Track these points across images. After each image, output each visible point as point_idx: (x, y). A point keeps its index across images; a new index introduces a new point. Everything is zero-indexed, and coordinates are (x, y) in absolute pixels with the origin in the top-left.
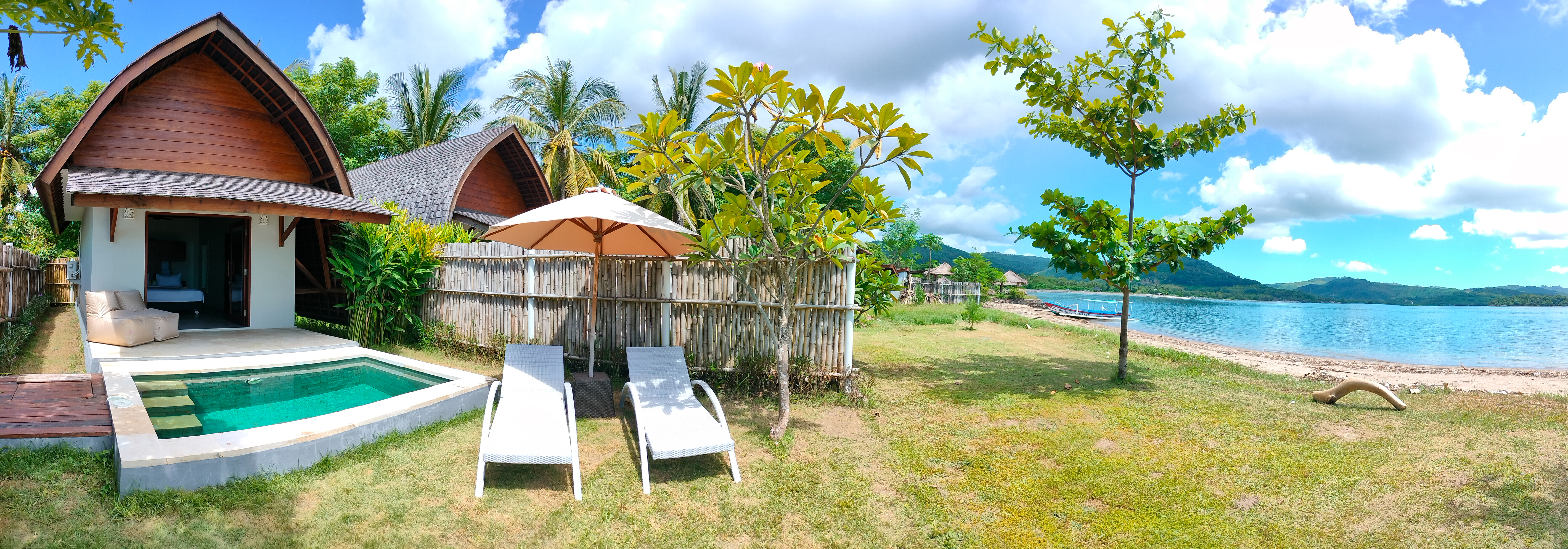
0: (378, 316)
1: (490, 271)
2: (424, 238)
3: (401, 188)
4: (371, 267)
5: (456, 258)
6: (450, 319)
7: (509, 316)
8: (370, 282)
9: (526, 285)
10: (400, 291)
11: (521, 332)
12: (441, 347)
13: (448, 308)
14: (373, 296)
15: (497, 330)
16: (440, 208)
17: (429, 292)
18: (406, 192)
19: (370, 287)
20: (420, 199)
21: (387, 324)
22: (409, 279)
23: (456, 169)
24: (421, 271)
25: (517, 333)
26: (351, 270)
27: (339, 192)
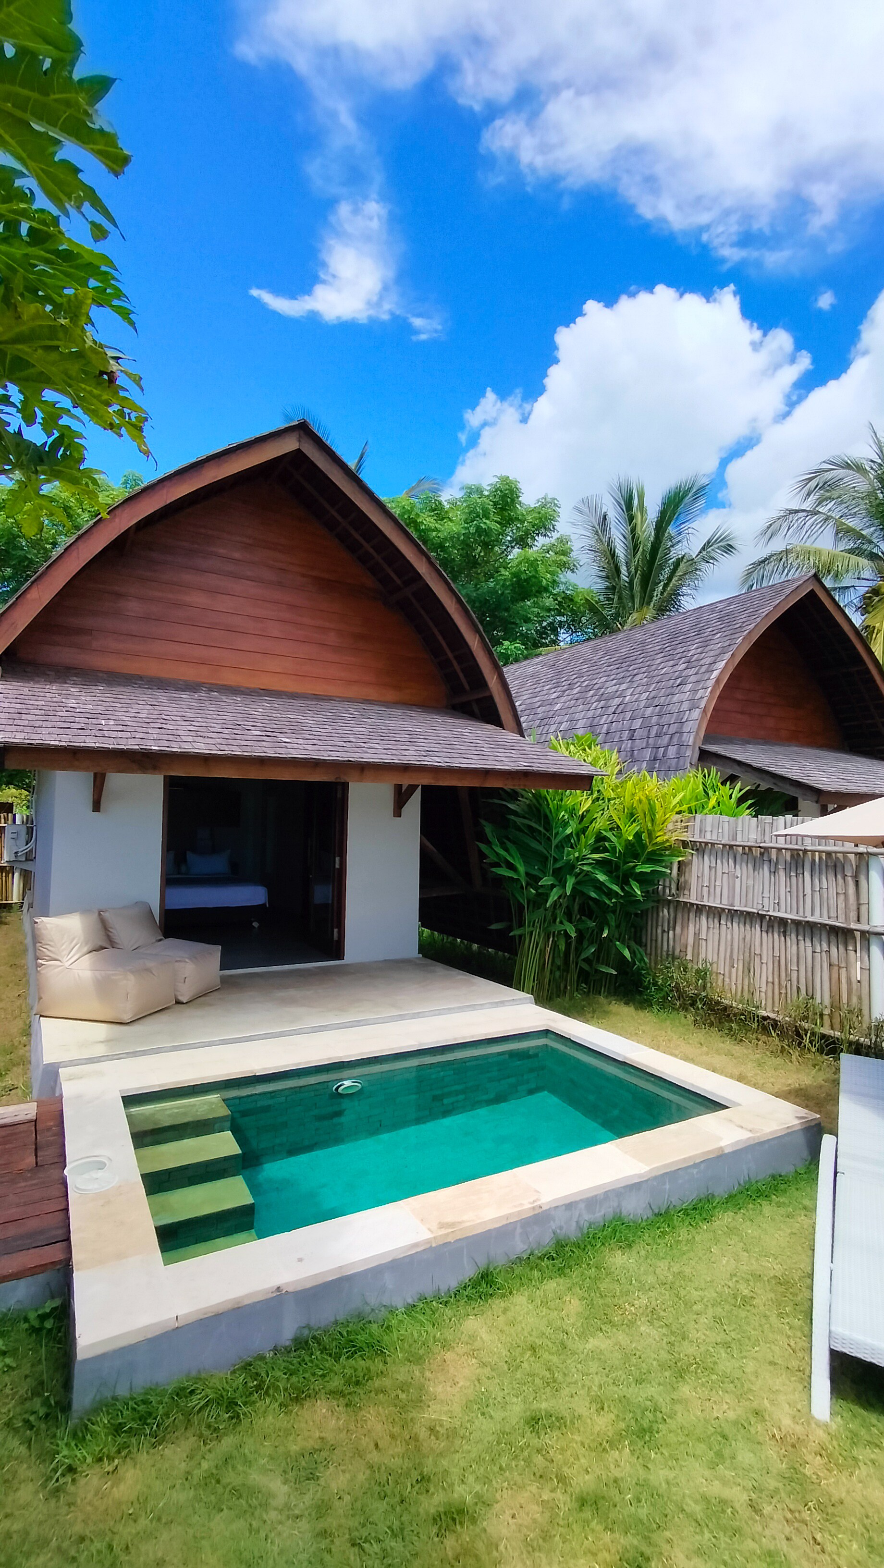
0: (568, 945)
1: (782, 873)
2: (652, 811)
3: (602, 703)
4: (555, 860)
5: (713, 844)
6: (702, 956)
7: (826, 966)
8: (553, 886)
9: (864, 909)
10: (607, 901)
11: (854, 1000)
12: (684, 1008)
13: (697, 935)
14: (558, 912)
15: (798, 988)
16: (675, 740)
17: (659, 901)
18: (612, 709)
19: (553, 896)
20: (637, 723)
21: (584, 960)
22: (623, 881)
23: (704, 669)
24: (647, 869)
25: (845, 1000)
26: (518, 866)
27: (498, 723)
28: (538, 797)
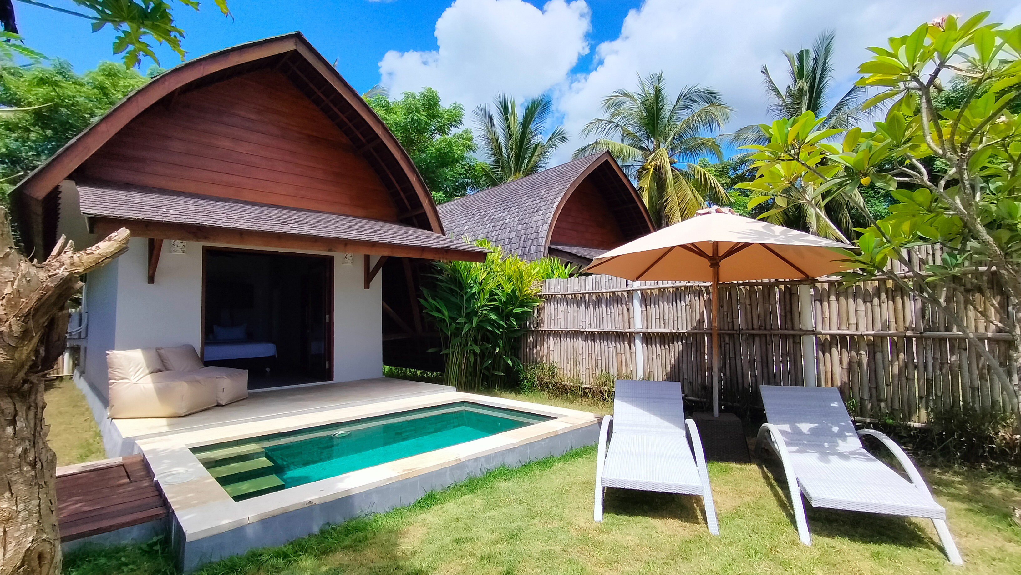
0: (475, 360)
1: (591, 306)
2: (521, 276)
3: (493, 224)
4: (466, 308)
5: (555, 295)
6: (552, 360)
7: (615, 354)
8: (465, 323)
9: (632, 320)
10: (498, 332)
11: (629, 371)
12: (543, 390)
13: (548, 348)
14: (469, 339)
15: (602, 369)
16: (535, 243)
17: (528, 332)
18: (499, 227)
19: (466, 328)
20: (513, 235)
21: (485, 368)
22: (506, 318)
23: (550, 202)
24: (519, 310)
25: (624, 372)
26: (444, 311)
27: (430, 228)
28: (455, 271)
